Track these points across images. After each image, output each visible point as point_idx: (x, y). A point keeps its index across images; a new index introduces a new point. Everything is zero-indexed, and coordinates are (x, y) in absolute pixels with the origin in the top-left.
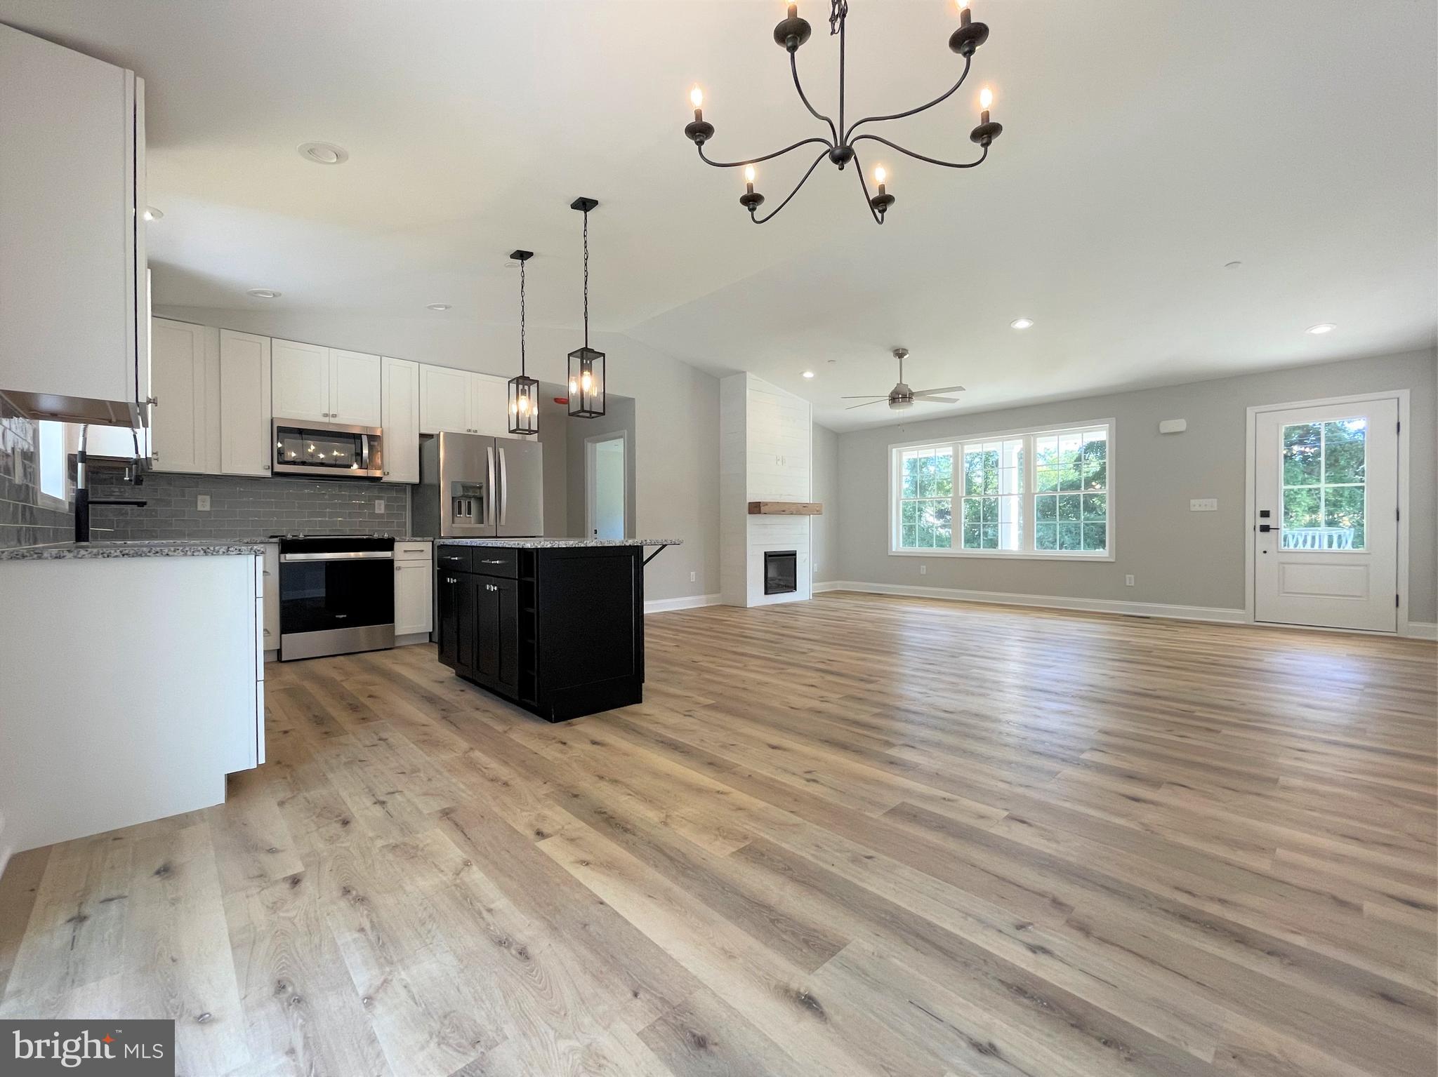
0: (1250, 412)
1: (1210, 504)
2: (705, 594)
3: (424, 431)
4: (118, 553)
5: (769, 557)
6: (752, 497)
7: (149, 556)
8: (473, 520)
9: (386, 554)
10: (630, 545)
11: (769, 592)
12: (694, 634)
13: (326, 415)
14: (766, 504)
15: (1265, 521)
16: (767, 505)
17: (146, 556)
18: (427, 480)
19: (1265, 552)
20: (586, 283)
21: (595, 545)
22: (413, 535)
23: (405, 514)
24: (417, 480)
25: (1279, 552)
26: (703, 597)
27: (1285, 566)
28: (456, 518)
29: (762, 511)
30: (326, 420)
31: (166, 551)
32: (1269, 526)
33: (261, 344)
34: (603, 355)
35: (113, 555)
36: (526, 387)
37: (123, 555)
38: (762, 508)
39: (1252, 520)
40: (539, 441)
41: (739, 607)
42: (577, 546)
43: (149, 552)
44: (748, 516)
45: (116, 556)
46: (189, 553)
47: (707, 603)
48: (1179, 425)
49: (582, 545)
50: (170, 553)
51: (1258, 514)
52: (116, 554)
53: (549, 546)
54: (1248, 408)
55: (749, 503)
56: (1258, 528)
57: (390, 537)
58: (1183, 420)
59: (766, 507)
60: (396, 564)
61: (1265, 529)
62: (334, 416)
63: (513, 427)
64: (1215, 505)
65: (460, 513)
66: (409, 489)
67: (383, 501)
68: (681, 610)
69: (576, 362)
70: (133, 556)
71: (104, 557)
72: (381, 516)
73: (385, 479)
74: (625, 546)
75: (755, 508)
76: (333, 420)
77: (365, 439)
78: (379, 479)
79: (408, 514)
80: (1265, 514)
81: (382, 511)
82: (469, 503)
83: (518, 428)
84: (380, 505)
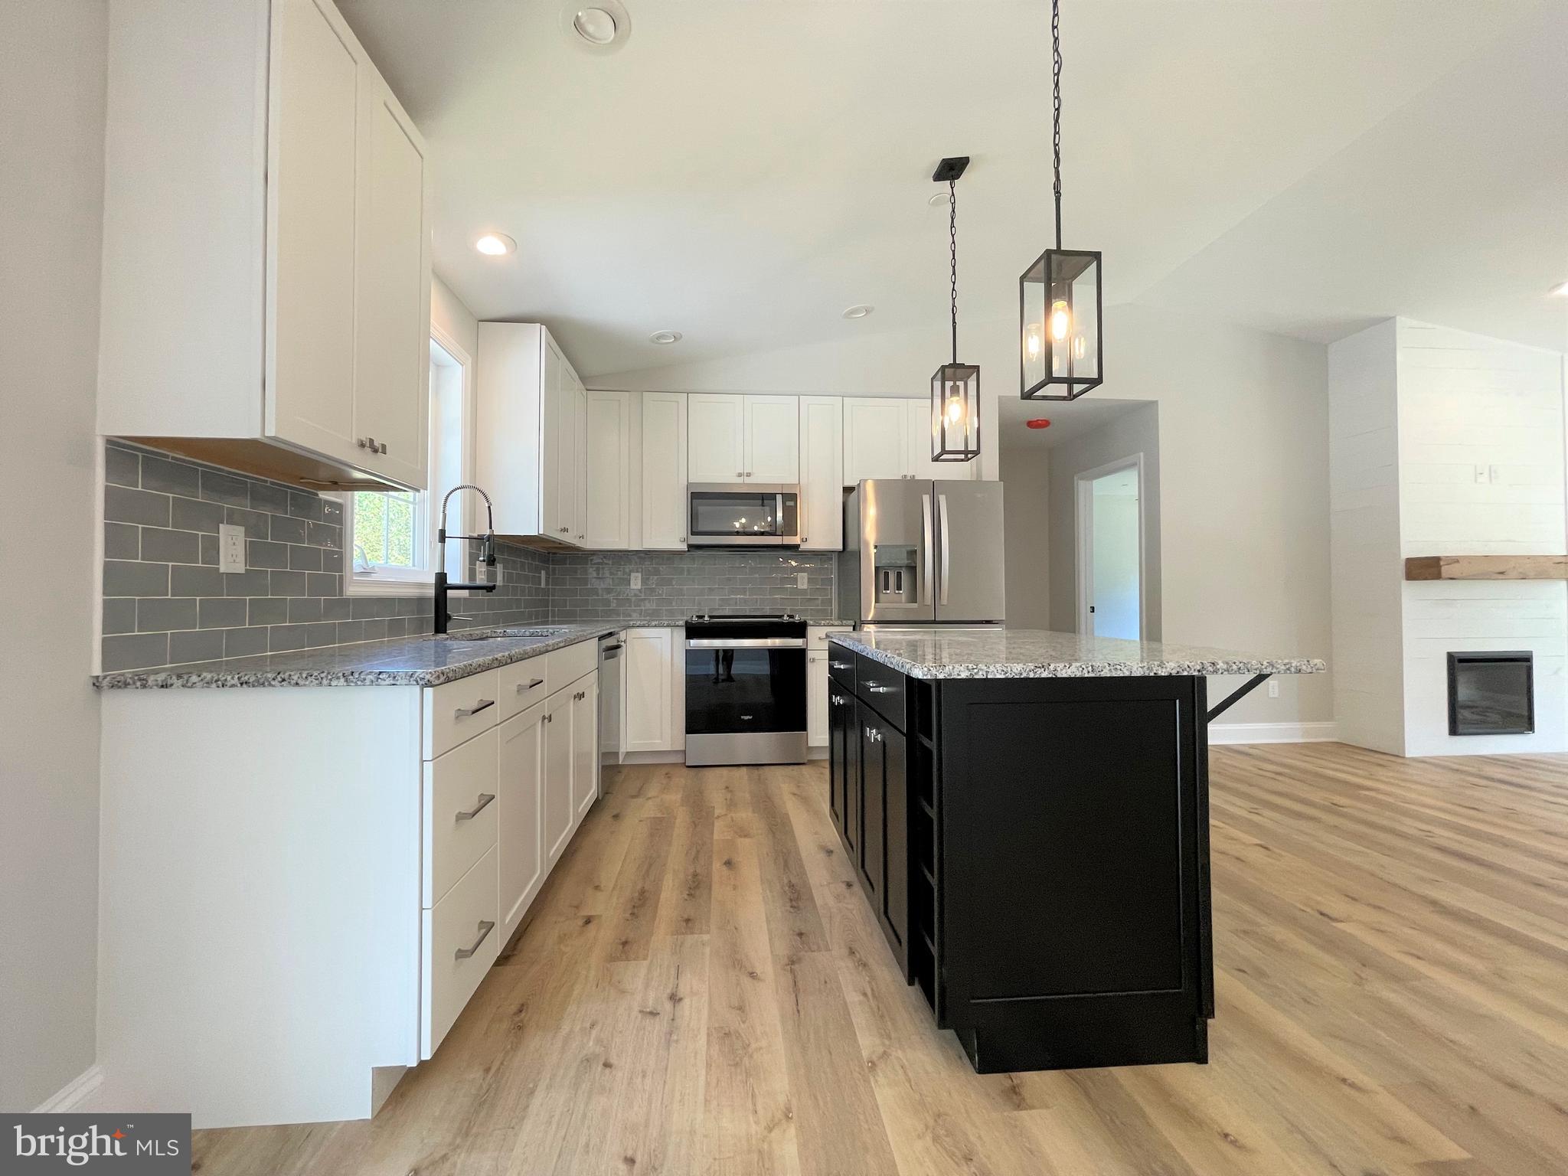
2: (1301, 721)
3: (848, 484)
4: (236, 681)
5: (1458, 663)
7: (273, 686)
8: (904, 598)
9: (796, 643)
10: (1170, 676)
11: (1460, 728)
12: (1299, 815)
13: (740, 475)
14: (1455, 560)
16: (1458, 561)
17: (270, 685)
18: (852, 546)
20: (1056, 121)
21: (1079, 675)
22: (839, 618)
23: (831, 589)
24: (840, 547)
26: (1297, 725)
28: (881, 596)
29: (1444, 574)
30: (740, 480)
31: (295, 678)
33: (678, 402)
34: (1097, 256)
35: (229, 684)
36: (961, 384)
37: (242, 684)
38: (1444, 569)
40: (1000, 480)
41: (1391, 756)
42: (1032, 675)
43: (274, 679)
44: (1405, 583)
45: (233, 686)
46: (325, 682)
49: (1045, 675)
50: (299, 681)
52: (233, 682)
53: (963, 675)
55: (1409, 560)
57: (802, 620)
59: (1456, 565)
60: (810, 655)
62: (749, 475)
63: (938, 450)
65: (886, 588)
66: (835, 557)
67: (806, 574)
68: (1252, 746)
69: (1036, 290)
70: (254, 686)
71: (218, 687)
72: (804, 592)
73: (803, 547)
74: (1157, 678)
75: (1425, 569)
76: (748, 480)
77: (779, 498)
78: (796, 547)
79: (835, 588)
81: (805, 587)
82: (899, 574)
83: (944, 451)
84: (803, 578)
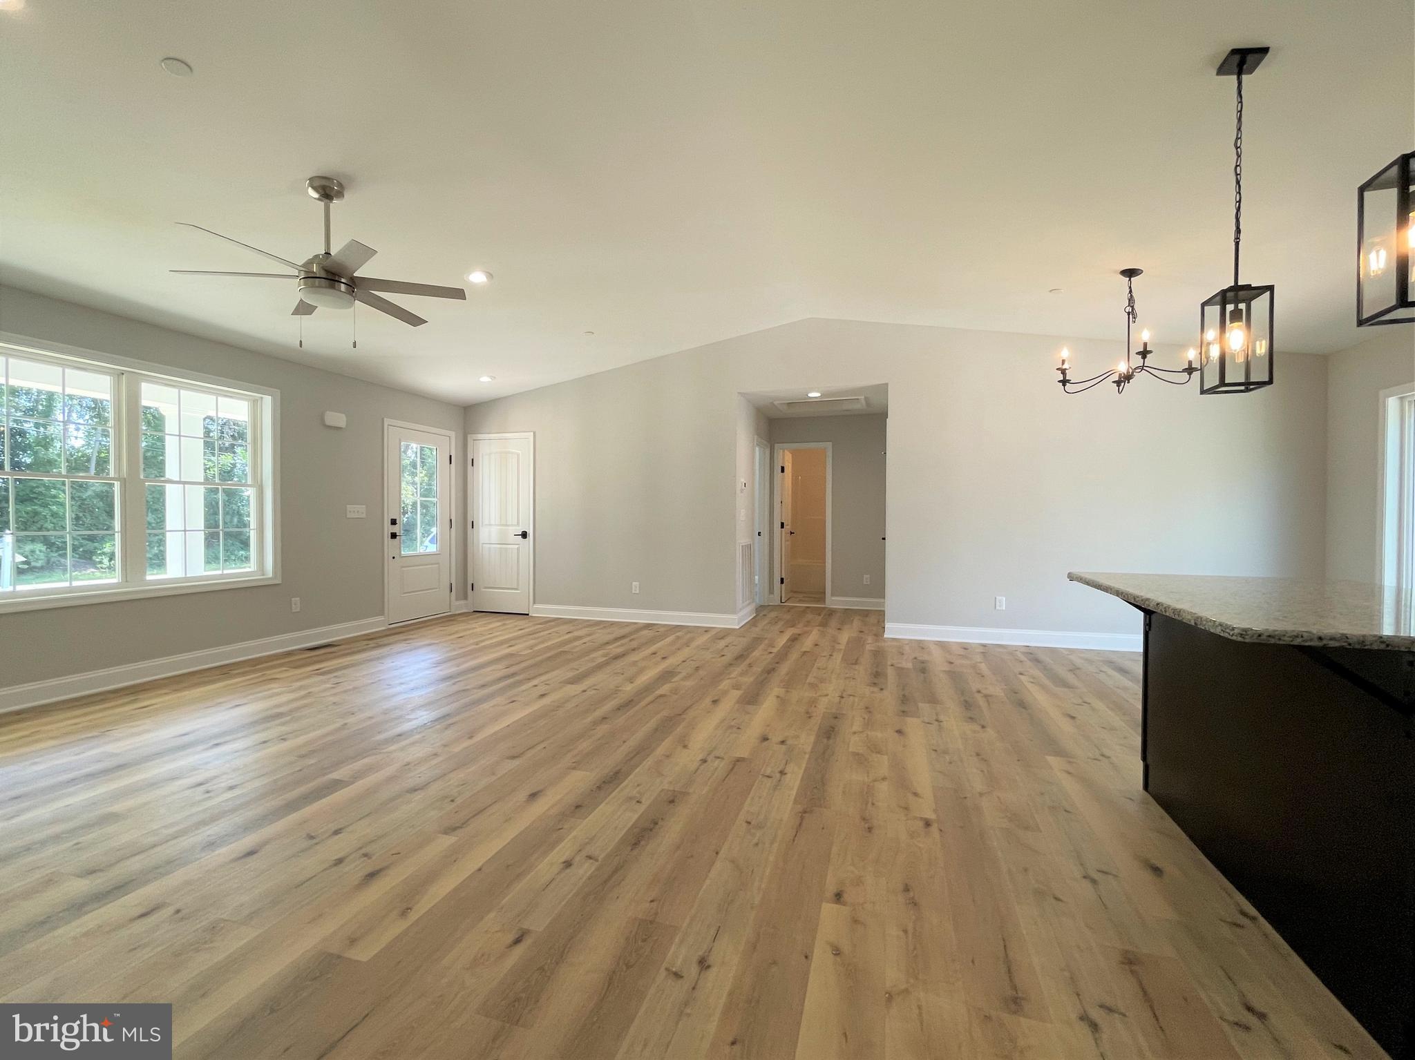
0: (386, 423)
1: (360, 511)
15: (394, 529)
19: (394, 558)
25: (400, 557)
27: (404, 569)
32: (396, 533)
39: (387, 528)
48: (341, 420)
51: (390, 522)
54: (385, 418)
56: (390, 536)
58: (344, 415)
61: (394, 536)
64: (364, 511)
80: (394, 522)
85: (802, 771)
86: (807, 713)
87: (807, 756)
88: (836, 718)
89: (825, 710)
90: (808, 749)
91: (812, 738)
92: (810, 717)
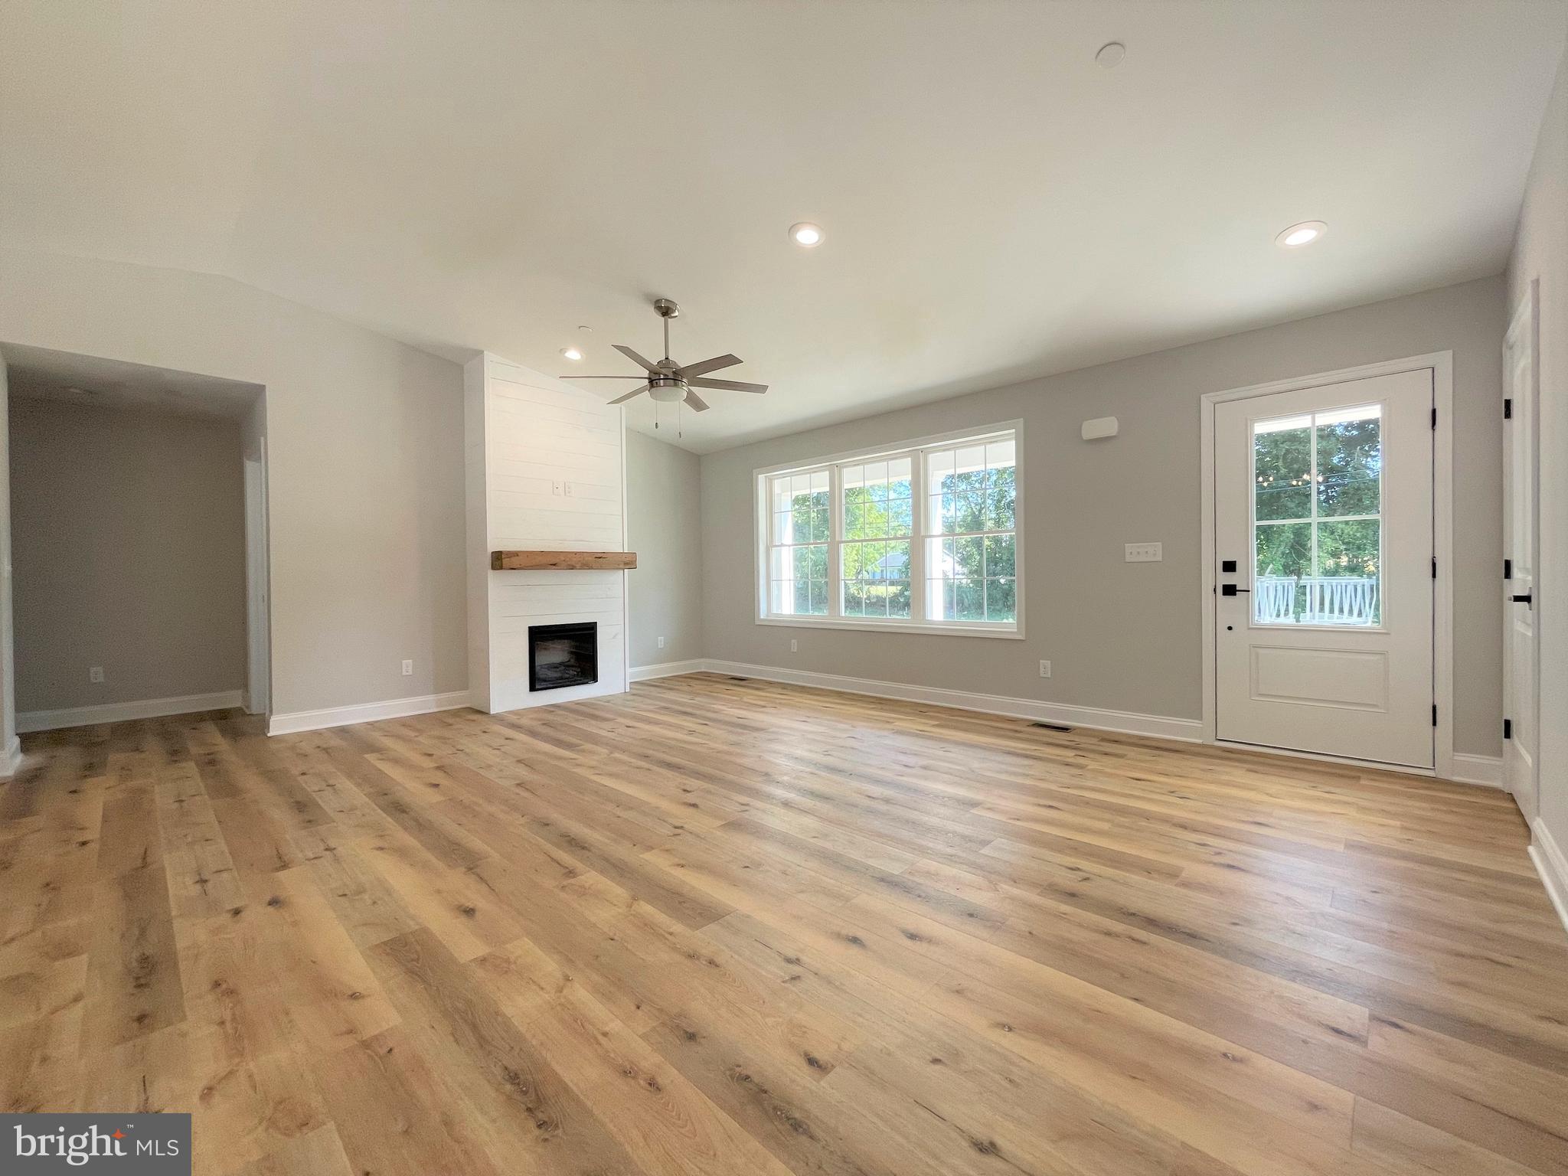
0: (1206, 402)
1: (1151, 551)
2: (437, 691)
6: (494, 544)
11: (537, 687)
15: (1229, 579)
16: (516, 555)
19: (1230, 628)
25: (1249, 629)
26: (431, 697)
27: (1261, 651)
29: (514, 565)
32: (1235, 586)
38: (513, 560)
39: (1212, 577)
44: (491, 573)
47: (438, 707)
48: (1107, 426)
51: (1220, 566)
54: (1202, 396)
55: (492, 553)
56: (1220, 590)
58: (1113, 418)
61: (1230, 590)
64: (1160, 553)
75: (499, 561)
80: (1229, 567)
85: (171, 892)
86: (231, 992)
87: (174, 913)
88: (140, 1019)
89: (184, 1026)
90: (177, 925)
91: (181, 943)
92: (217, 984)
